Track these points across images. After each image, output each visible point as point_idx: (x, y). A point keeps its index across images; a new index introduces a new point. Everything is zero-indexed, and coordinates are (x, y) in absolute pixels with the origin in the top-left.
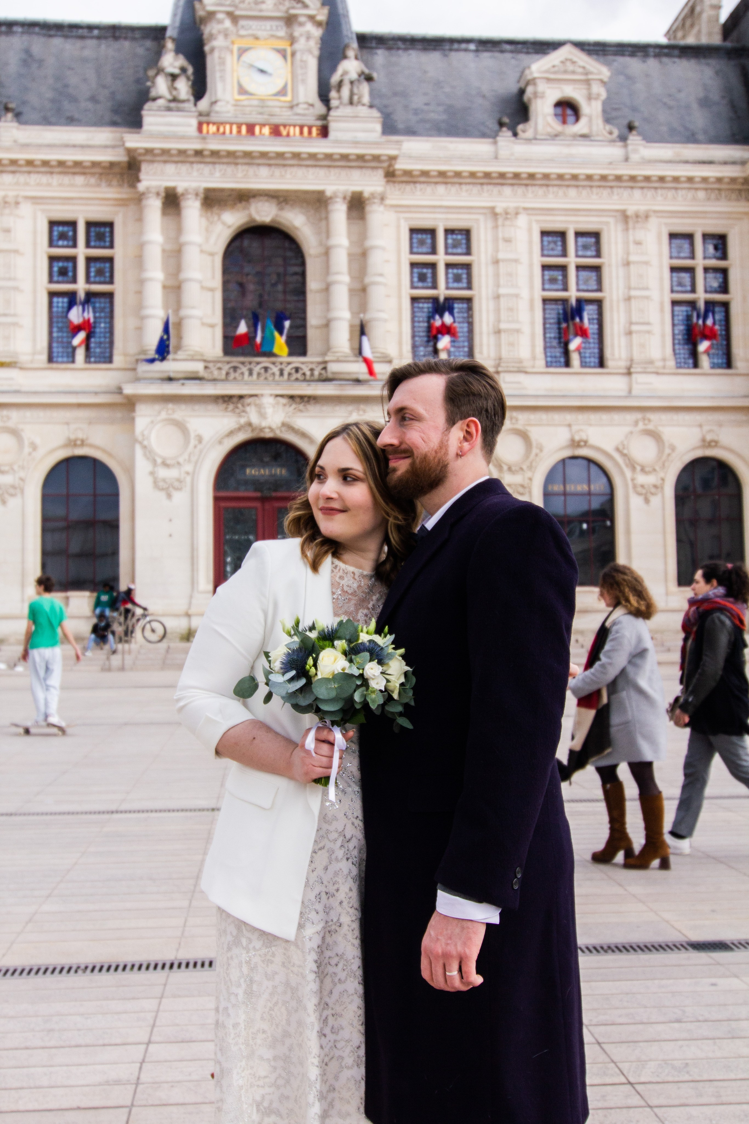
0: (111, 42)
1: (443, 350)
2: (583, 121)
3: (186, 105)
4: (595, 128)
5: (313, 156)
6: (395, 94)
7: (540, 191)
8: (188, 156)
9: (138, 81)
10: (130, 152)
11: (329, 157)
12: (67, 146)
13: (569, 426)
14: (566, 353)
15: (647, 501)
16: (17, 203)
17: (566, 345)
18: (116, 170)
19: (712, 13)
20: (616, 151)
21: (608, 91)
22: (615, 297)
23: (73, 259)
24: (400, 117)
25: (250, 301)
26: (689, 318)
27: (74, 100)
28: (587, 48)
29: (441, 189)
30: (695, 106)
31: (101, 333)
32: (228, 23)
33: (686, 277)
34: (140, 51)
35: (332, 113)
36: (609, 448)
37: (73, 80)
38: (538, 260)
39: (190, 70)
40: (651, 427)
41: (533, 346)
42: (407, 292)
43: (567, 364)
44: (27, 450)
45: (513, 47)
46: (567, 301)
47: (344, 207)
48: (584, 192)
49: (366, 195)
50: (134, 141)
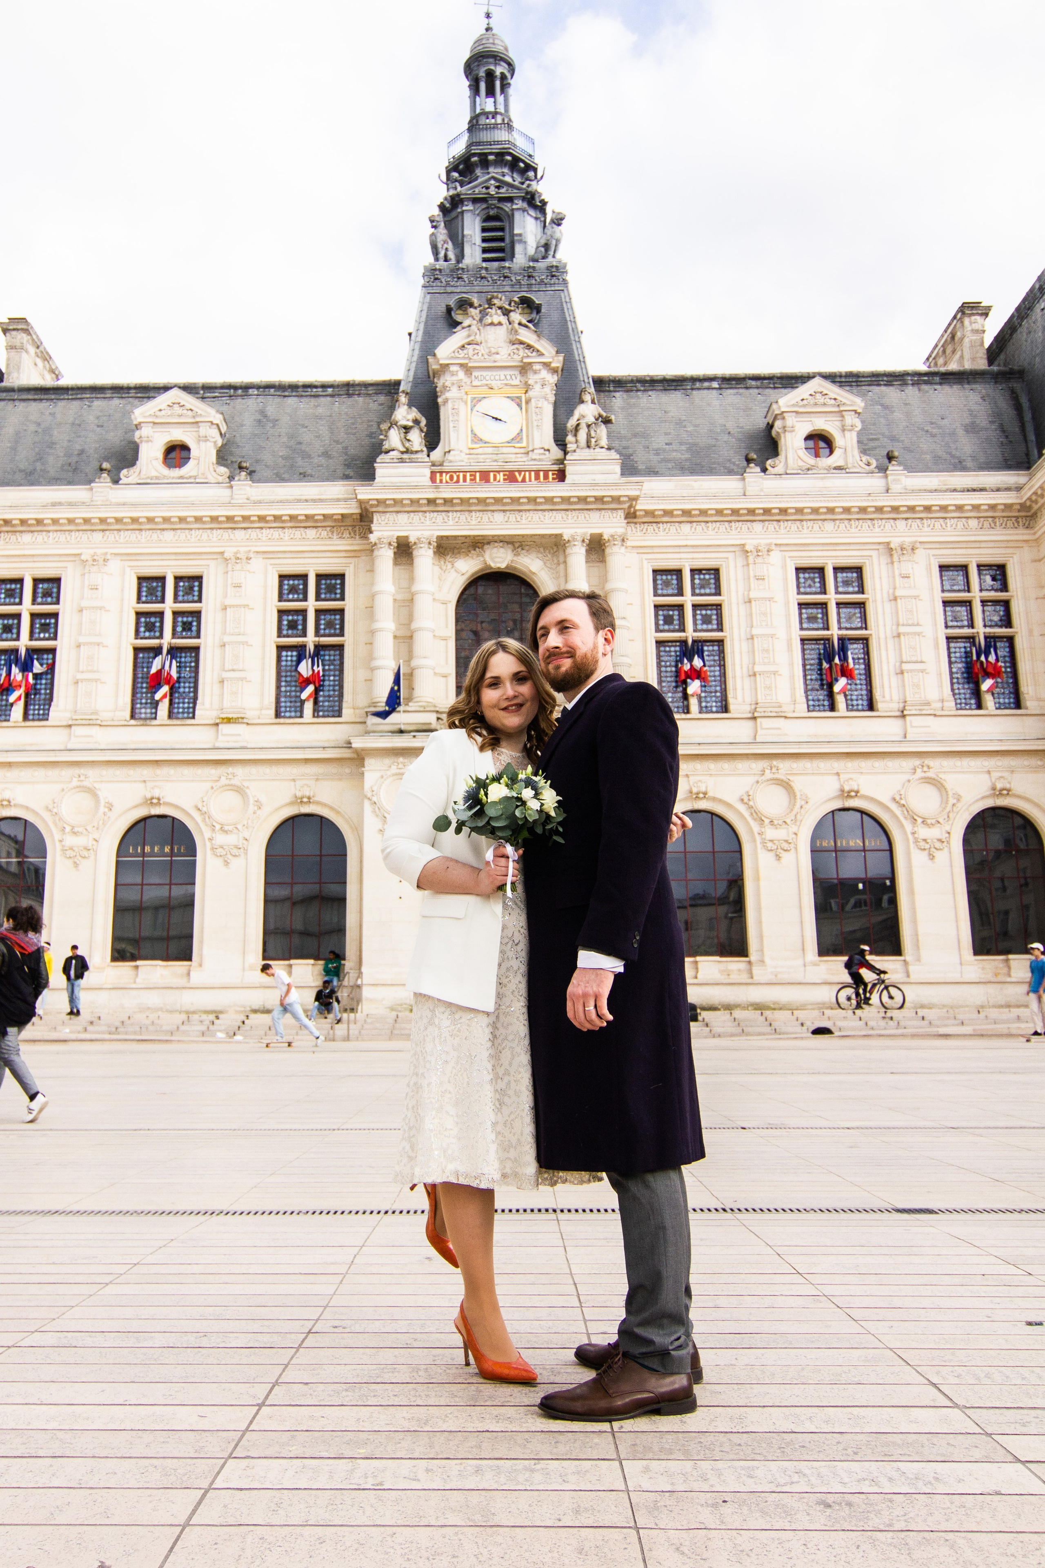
0: (344, 399)
1: (692, 695)
2: (837, 453)
3: (419, 455)
4: (850, 460)
5: (549, 500)
6: (635, 435)
7: (794, 526)
8: (421, 505)
9: (371, 435)
10: (361, 502)
11: (566, 500)
12: (299, 501)
13: (838, 774)
14: (831, 695)
15: (932, 857)
16: (249, 559)
17: (830, 686)
18: (348, 522)
19: (975, 337)
20: (876, 482)
21: (863, 422)
22: (882, 635)
23: (303, 612)
24: (641, 458)
26: (968, 654)
27: (306, 456)
28: (838, 379)
29: (686, 528)
30: (961, 432)
31: (329, 686)
32: (461, 375)
33: (962, 611)
34: (374, 406)
35: (568, 457)
36: (886, 800)
37: (307, 437)
38: (794, 598)
39: (424, 422)
40: (930, 774)
41: (793, 689)
42: (652, 636)
43: (832, 708)
44: (252, 808)
45: (759, 383)
46: (827, 640)
47: (583, 550)
48: (842, 526)
49: (606, 537)
50: (366, 493)
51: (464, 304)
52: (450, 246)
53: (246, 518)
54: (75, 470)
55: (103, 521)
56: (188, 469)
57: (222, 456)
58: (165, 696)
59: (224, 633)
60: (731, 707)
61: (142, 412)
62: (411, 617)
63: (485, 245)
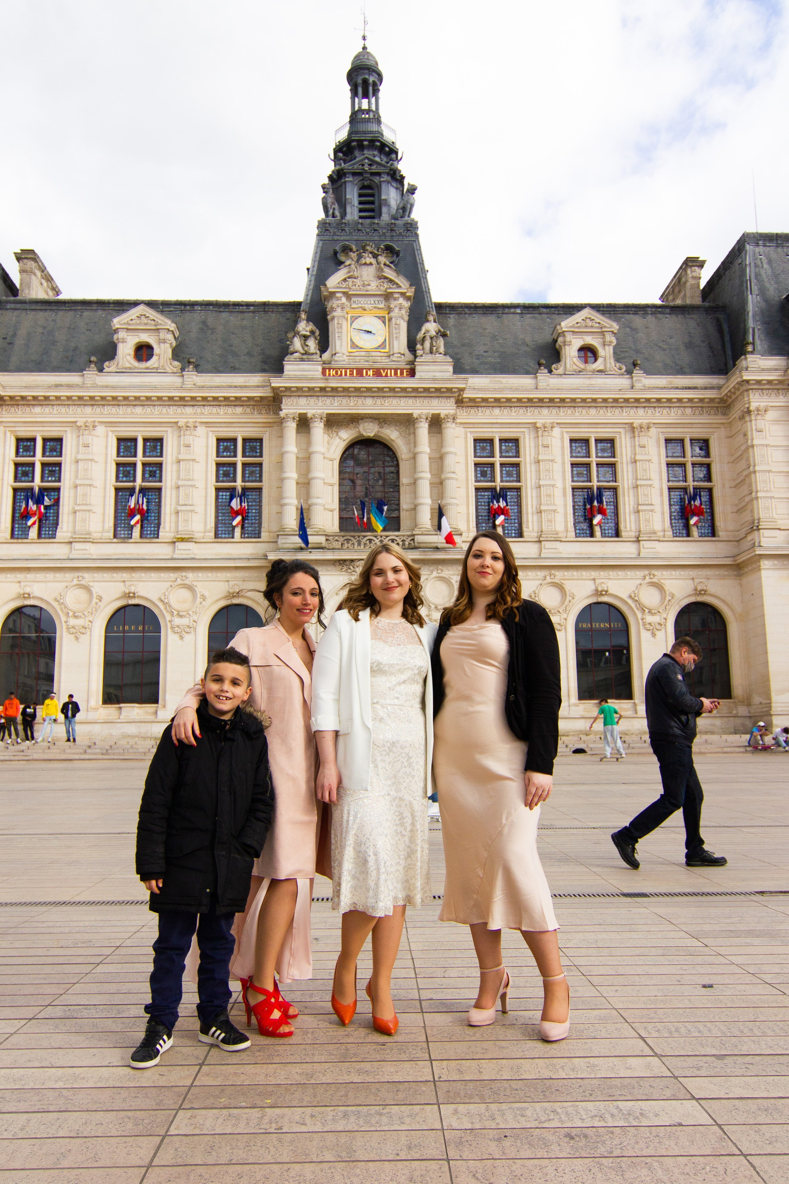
0: (262, 314)
1: (499, 526)
2: (600, 360)
3: (314, 356)
4: (608, 366)
5: (404, 390)
6: (463, 345)
7: (570, 411)
8: (316, 392)
9: (281, 341)
10: (274, 389)
11: (415, 390)
12: (230, 387)
13: (594, 580)
14: (591, 526)
15: (654, 635)
16: (195, 427)
17: (590, 521)
18: (265, 402)
19: (694, 282)
20: (624, 382)
21: (617, 339)
22: (626, 486)
23: (234, 465)
24: (467, 361)
25: (359, 493)
26: (682, 500)
27: (235, 355)
28: (602, 309)
29: (497, 411)
30: (682, 348)
31: (252, 516)
32: (344, 300)
33: (678, 470)
34: (283, 320)
35: (417, 360)
36: (624, 596)
37: (236, 341)
38: (568, 460)
39: (317, 333)
40: (655, 580)
41: (566, 522)
42: (472, 484)
43: (592, 535)
44: (199, 600)
45: (548, 310)
46: (590, 489)
47: (426, 425)
48: (602, 411)
49: (442, 416)
50: (277, 382)
51: (346, 249)
52: (336, 206)
53: (193, 398)
54: (71, 361)
55: (92, 398)
56: (153, 362)
57: (177, 354)
58: (137, 522)
59: (178, 478)
60: (525, 534)
61: (119, 321)
62: (308, 470)
63: (361, 206)
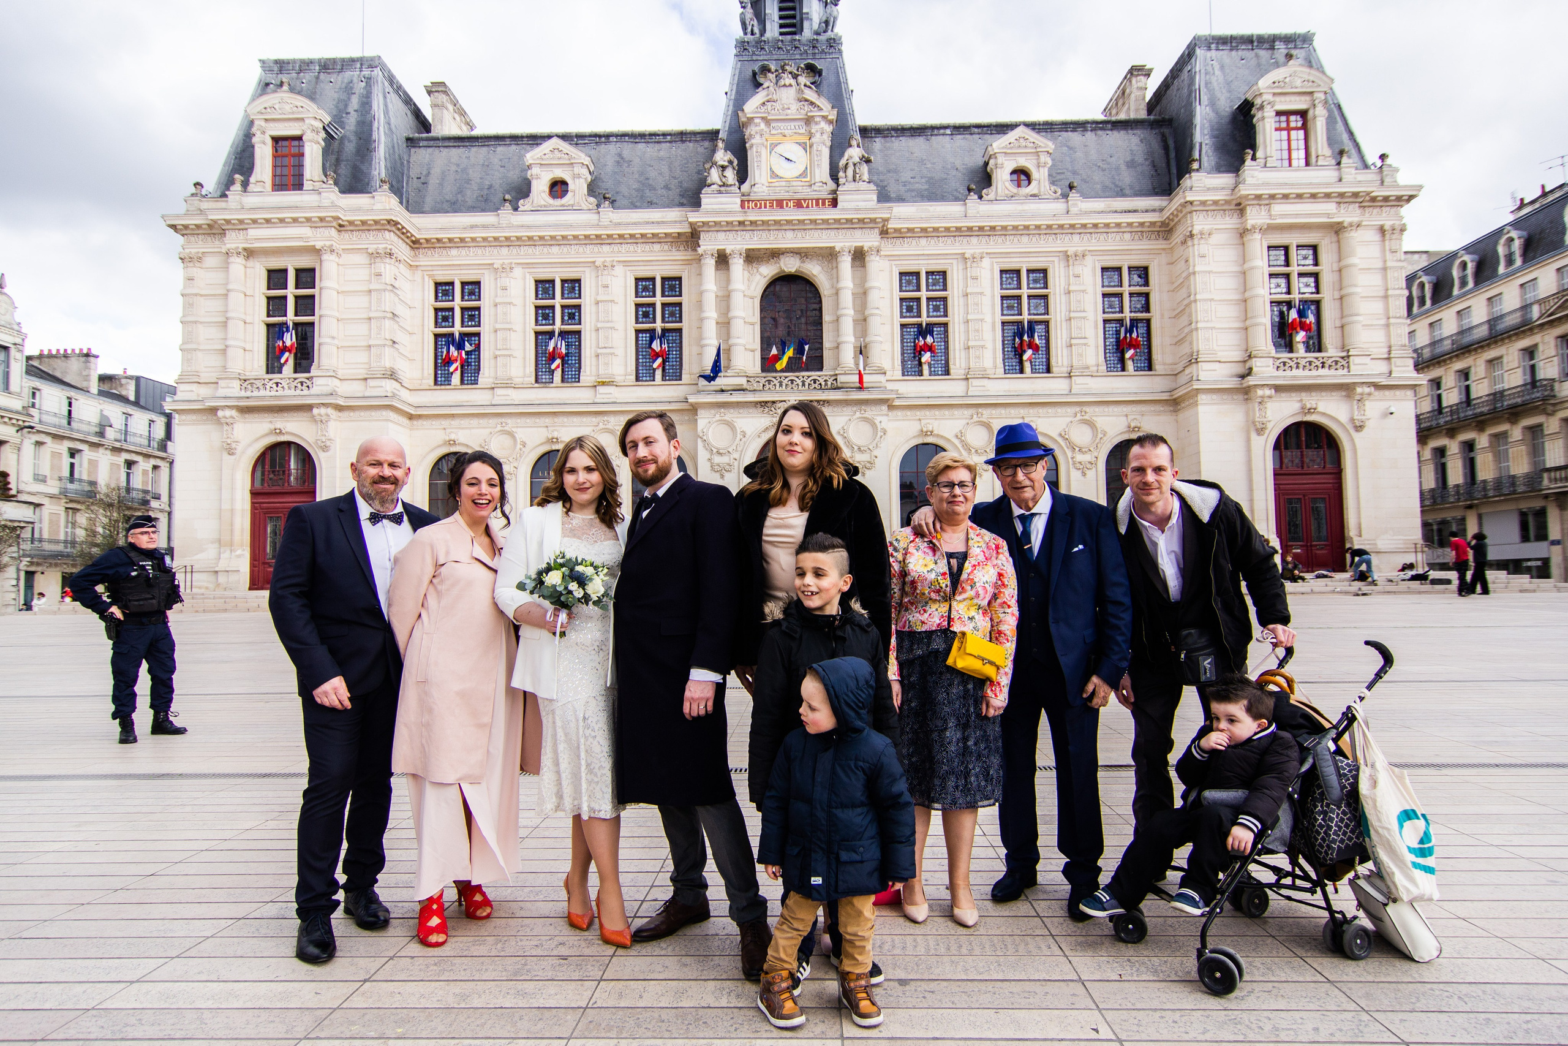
0: (679, 144)
1: (925, 363)
2: (1034, 183)
3: (732, 188)
4: (1042, 190)
5: (826, 221)
7: (1000, 239)
8: (734, 226)
9: (699, 172)
10: (691, 224)
11: (838, 221)
12: (647, 223)
14: (1021, 362)
15: (1084, 474)
16: (613, 266)
17: (1021, 356)
18: (683, 238)
19: (1139, 93)
20: (1060, 206)
21: (1053, 160)
22: (1058, 319)
23: (653, 305)
24: (893, 189)
25: (781, 331)
26: (1118, 332)
27: (653, 188)
28: (1037, 127)
29: (923, 241)
30: (1123, 167)
31: (673, 358)
32: (763, 126)
33: (1114, 301)
34: (701, 150)
36: (1055, 435)
37: (652, 174)
38: (998, 293)
39: (736, 162)
40: (1087, 417)
41: (995, 358)
42: (898, 321)
43: (1022, 371)
45: (980, 130)
46: (1021, 323)
47: (849, 259)
48: (1034, 239)
49: (865, 249)
50: (695, 217)
51: (765, 70)
52: (755, 23)
53: (609, 236)
54: (486, 200)
55: (507, 239)
56: (568, 199)
57: (592, 189)
58: (558, 367)
59: (598, 321)
60: (952, 371)
61: (532, 155)
62: (728, 309)
63: (782, 22)
